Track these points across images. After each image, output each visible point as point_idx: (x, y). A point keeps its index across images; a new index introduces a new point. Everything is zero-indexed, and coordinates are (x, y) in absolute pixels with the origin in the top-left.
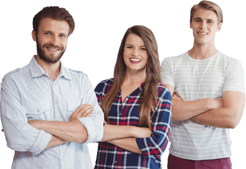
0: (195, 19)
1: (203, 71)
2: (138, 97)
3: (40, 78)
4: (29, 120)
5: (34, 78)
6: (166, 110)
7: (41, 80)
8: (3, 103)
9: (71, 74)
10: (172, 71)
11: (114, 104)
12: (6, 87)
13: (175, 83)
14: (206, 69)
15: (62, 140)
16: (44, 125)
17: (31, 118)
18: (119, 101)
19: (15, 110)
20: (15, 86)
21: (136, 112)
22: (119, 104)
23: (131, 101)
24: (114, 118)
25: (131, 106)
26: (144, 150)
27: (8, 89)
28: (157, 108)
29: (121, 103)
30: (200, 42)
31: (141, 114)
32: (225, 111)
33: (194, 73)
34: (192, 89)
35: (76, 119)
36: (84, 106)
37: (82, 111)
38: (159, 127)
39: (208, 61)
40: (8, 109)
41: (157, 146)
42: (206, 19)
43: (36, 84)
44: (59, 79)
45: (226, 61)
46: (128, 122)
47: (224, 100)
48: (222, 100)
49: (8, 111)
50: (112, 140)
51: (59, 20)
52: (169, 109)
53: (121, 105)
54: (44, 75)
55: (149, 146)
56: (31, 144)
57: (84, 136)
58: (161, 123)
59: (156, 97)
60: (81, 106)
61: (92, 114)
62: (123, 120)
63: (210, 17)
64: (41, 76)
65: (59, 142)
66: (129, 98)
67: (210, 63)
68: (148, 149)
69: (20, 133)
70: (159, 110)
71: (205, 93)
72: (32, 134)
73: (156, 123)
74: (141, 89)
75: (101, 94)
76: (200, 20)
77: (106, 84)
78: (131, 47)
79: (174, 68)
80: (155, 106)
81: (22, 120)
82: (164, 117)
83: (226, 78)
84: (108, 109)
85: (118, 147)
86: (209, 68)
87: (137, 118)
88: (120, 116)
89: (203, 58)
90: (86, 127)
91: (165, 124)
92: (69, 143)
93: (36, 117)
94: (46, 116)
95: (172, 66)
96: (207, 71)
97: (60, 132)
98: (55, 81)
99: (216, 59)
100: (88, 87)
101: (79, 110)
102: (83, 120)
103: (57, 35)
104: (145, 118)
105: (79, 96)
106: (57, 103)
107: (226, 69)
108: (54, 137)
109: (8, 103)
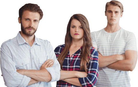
0: (108, 11)
1: (114, 39)
2: (79, 54)
3: (23, 45)
4: (17, 69)
5: (20, 45)
6: (95, 62)
7: (24, 46)
8: (2, 60)
9: (41, 41)
10: (96, 39)
11: (66, 58)
12: (3, 50)
13: (98, 46)
14: (115, 38)
15: (36, 80)
16: (26, 73)
17: (18, 68)
18: (69, 57)
19: (9, 64)
20: (9, 50)
21: (78, 63)
22: (68, 59)
23: (75, 57)
24: (66, 66)
25: (75, 60)
26: (83, 84)
27: (5, 52)
28: (90, 61)
29: (70, 58)
30: (112, 24)
31: (81, 65)
32: (127, 61)
33: (108, 40)
34: (108, 49)
35: (44, 68)
36: (48, 61)
37: (48, 64)
38: (92, 71)
39: (116, 34)
40: (5, 63)
41: (91, 82)
42: (115, 11)
43: (21, 48)
44: (34, 46)
45: (126, 33)
46: (74, 69)
47: (126, 55)
48: (125, 55)
49: (5, 65)
50: (65, 79)
51: (34, 12)
52: (97, 61)
53: (69, 59)
54: (25, 43)
55: (86, 82)
56: (19, 84)
57: (49, 78)
58: (93, 69)
59: (90, 55)
60: (47, 60)
61: (54, 65)
62: (71, 68)
63: (116, 10)
64: (24, 44)
65: (35, 82)
66: (74, 55)
67: (117, 34)
68: (85, 84)
69: (12, 77)
70: (92, 62)
71: (115, 51)
72: (19, 78)
73: (90, 69)
74: (81, 50)
75: (58, 53)
76: (111, 12)
77: (61, 47)
78: (74, 27)
79: (97, 38)
80: (89, 59)
81: (13, 70)
82: (94, 65)
83: (127, 43)
84: (62, 62)
85: (68, 83)
86: (117, 37)
87: (79, 67)
88: (69, 65)
89: (113, 32)
90: (50, 73)
91: (95, 69)
92: (40, 82)
93: (21, 68)
94: (27, 67)
95: (96, 37)
96: (116, 39)
97: (36, 76)
98: (32, 46)
99: (120, 32)
100: (51, 49)
101: (46, 63)
102: (48, 69)
103: (32, 21)
104: (83, 67)
105: (46, 55)
106: (33, 59)
107: (127, 38)
108: (32, 79)
109: (5, 60)
